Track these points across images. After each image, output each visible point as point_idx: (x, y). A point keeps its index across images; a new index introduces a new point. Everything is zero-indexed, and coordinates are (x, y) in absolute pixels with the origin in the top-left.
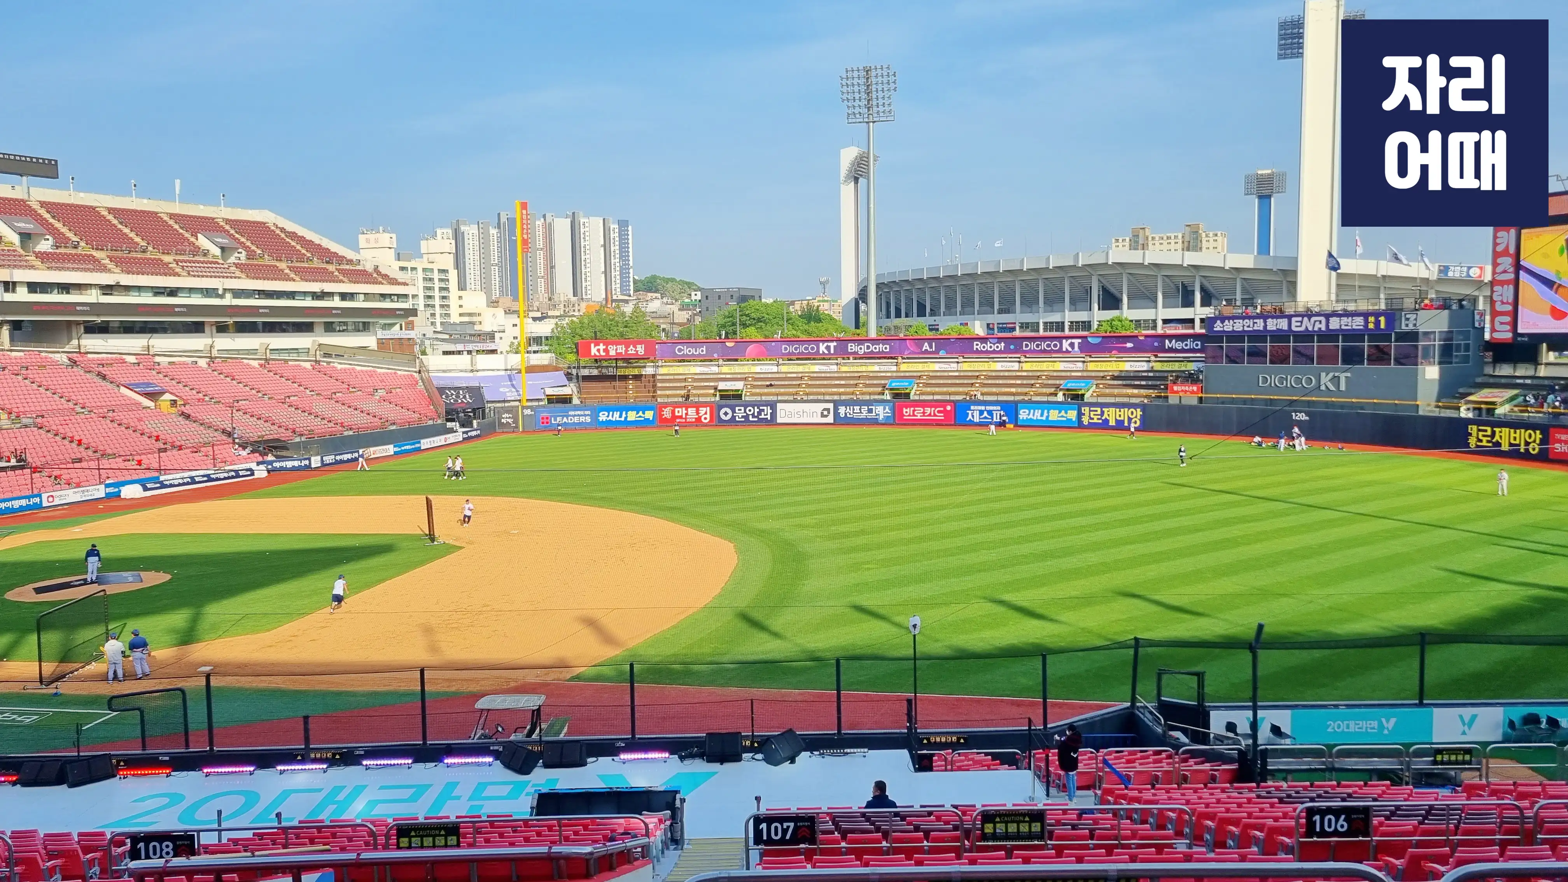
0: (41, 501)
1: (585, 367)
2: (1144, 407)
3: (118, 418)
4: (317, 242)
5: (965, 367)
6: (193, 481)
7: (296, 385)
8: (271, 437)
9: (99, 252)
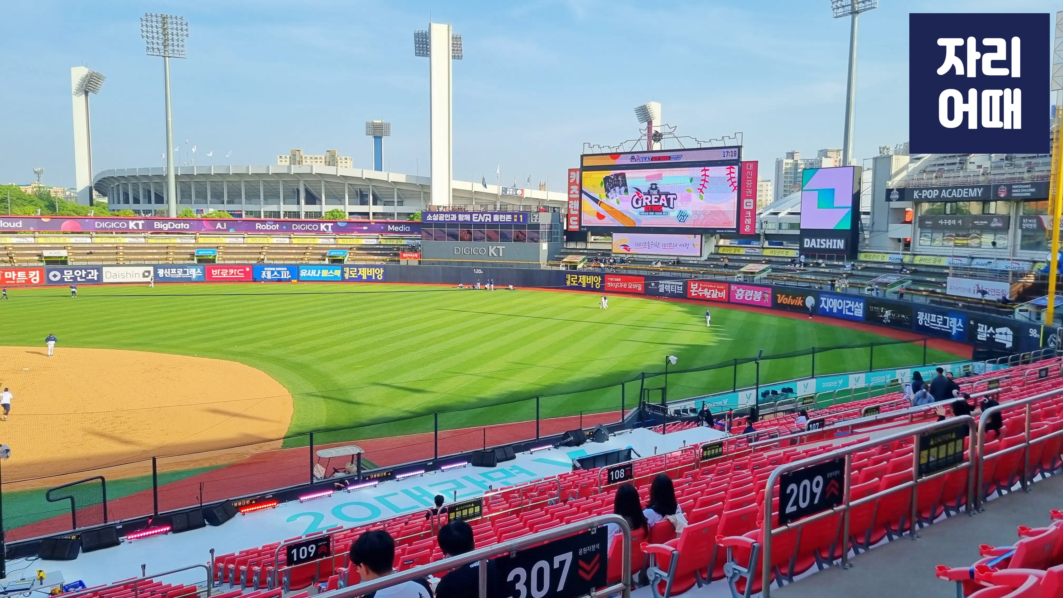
2: (385, 267)
5: (249, 240)
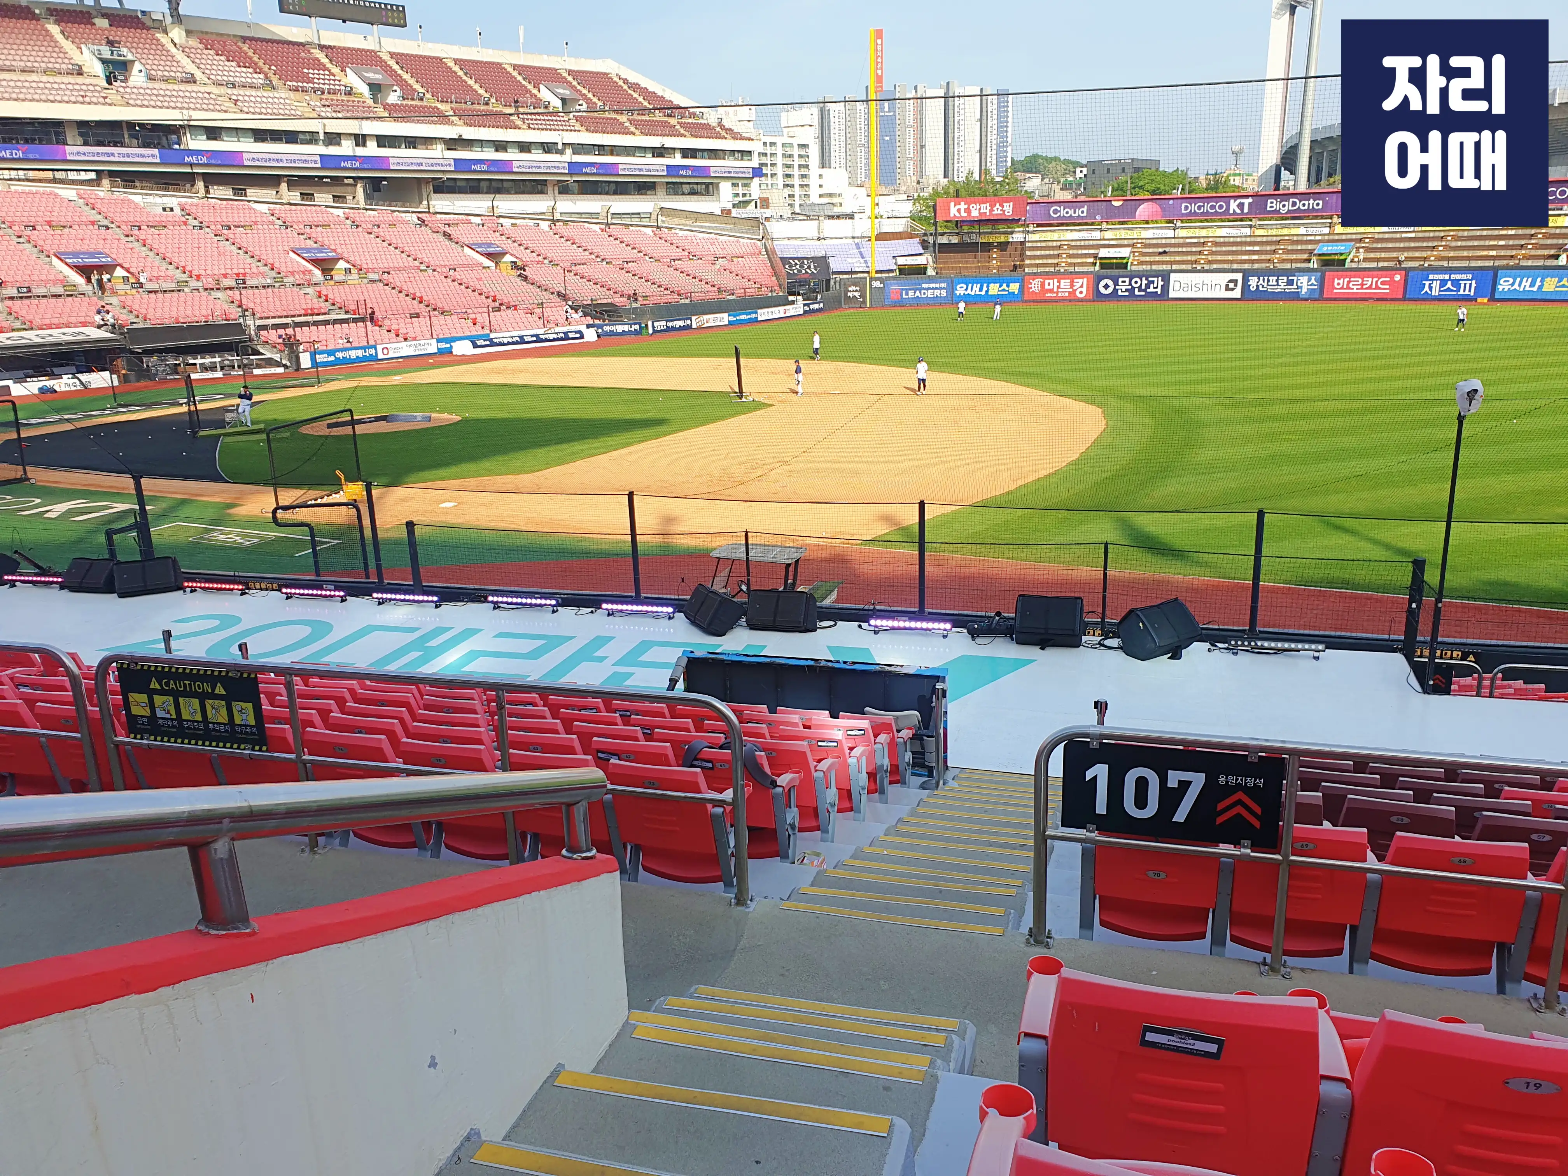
0: (376, 353)
1: (943, 234)
3: (459, 277)
4: (660, 93)
6: (522, 341)
7: (636, 251)
8: (605, 301)
9: (444, 104)
